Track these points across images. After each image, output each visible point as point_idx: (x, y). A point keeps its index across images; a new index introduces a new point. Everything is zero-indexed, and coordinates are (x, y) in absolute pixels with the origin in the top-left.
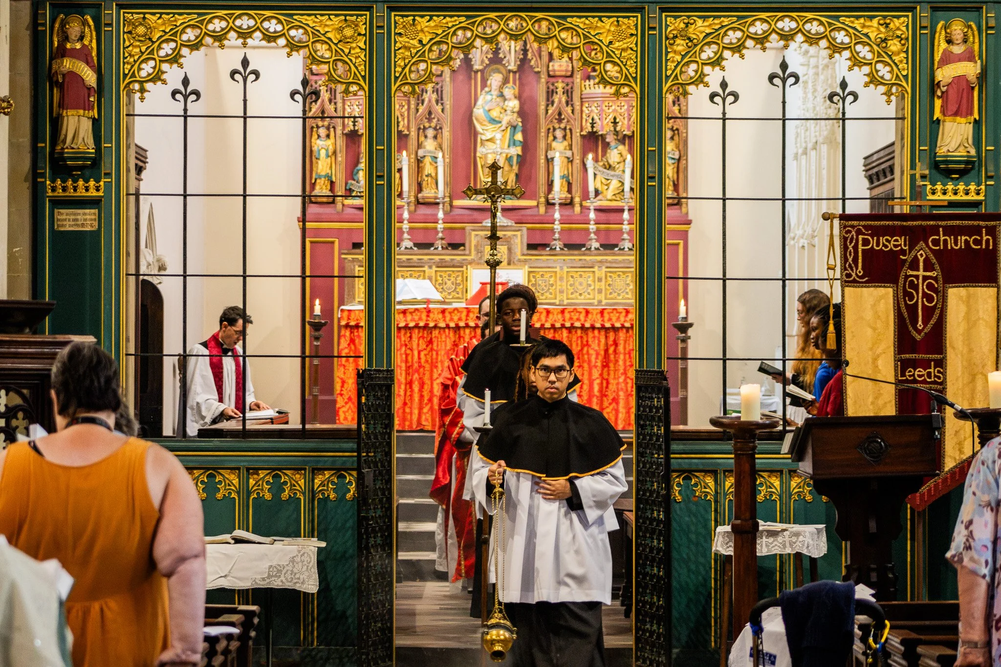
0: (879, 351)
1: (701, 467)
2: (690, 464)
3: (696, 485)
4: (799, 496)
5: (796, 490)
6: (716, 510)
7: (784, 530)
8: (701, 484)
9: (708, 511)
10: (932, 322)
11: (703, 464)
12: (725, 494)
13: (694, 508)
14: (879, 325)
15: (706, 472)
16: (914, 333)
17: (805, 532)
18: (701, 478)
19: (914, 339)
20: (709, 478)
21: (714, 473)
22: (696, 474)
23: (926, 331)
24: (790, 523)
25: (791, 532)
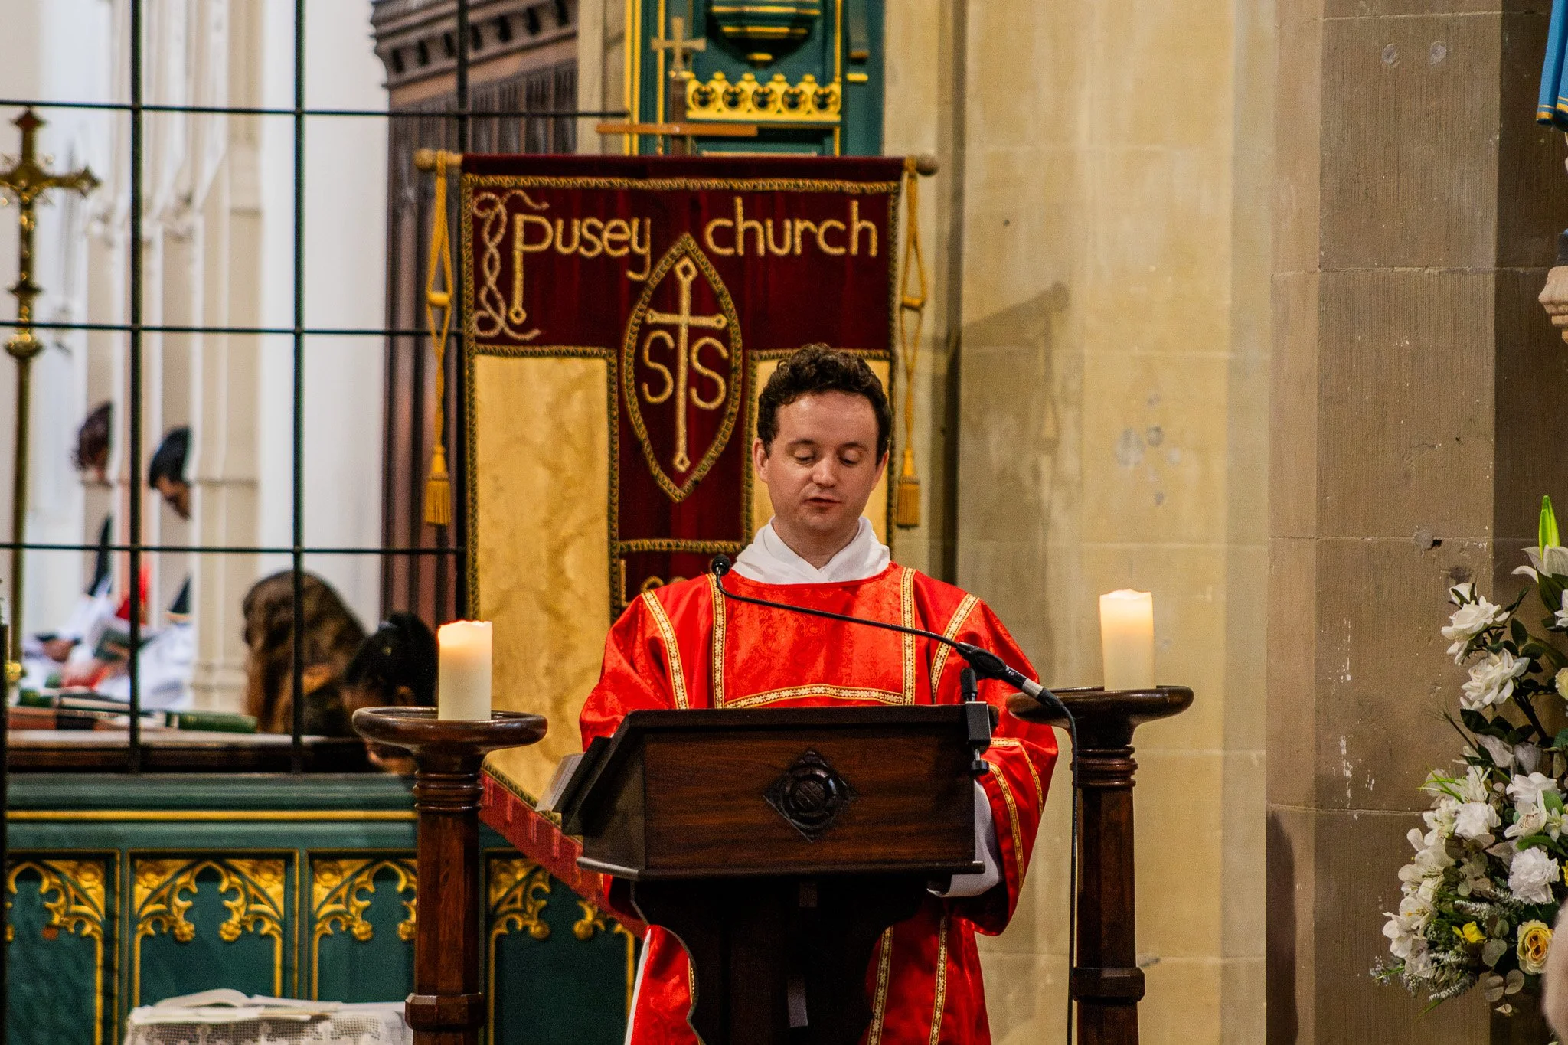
0: (568, 529)
1: (69, 846)
2: (40, 838)
3: (53, 894)
4: (335, 923)
5: (328, 908)
6: (108, 966)
7: (318, 1019)
8: (67, 895)
9: (84, 968)
10: (713, 452)
11: (75, 837)
12: (135, 920)
13: (44, 957)
14: (569, 459)
15: (82, 858)
16: (666, 483)
17: (374, 1023)
18: (69, 874)
19: (664, 496)
20: (90, 876)
21: (103, 861)
22: (57, 865)
23: (696, 475)
24: (309, 998)
25: (338, 1025)
